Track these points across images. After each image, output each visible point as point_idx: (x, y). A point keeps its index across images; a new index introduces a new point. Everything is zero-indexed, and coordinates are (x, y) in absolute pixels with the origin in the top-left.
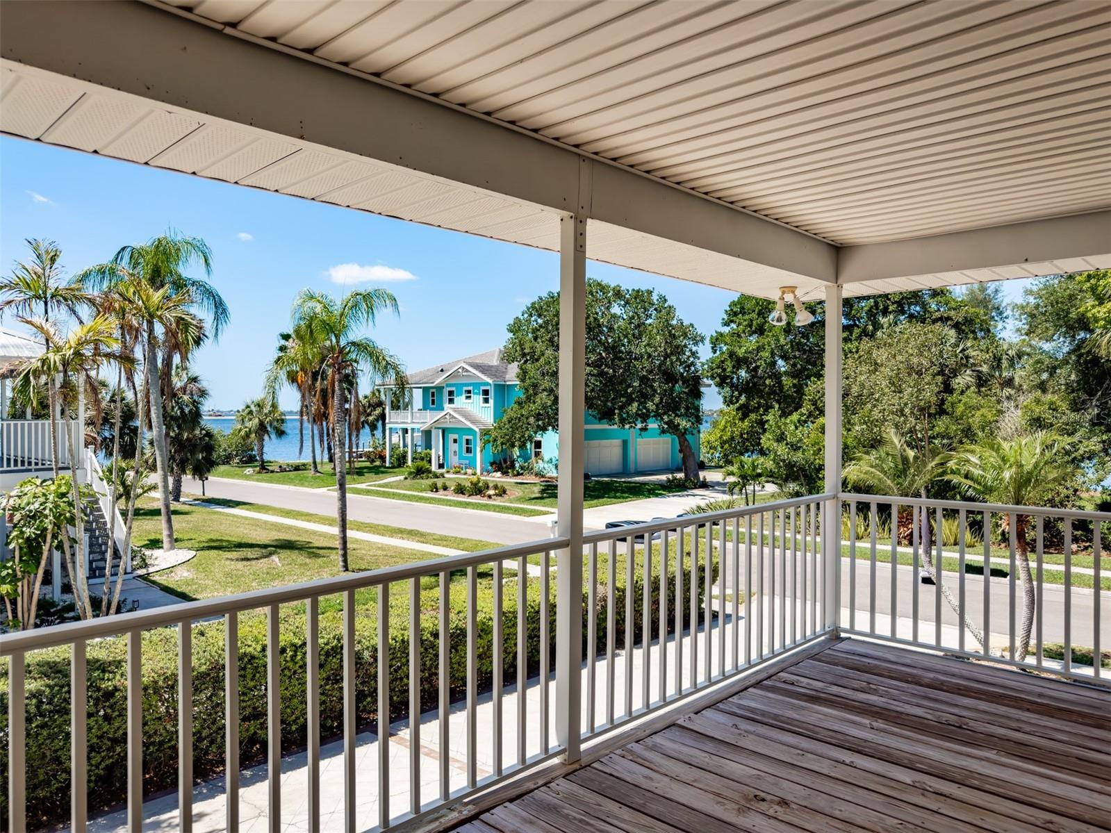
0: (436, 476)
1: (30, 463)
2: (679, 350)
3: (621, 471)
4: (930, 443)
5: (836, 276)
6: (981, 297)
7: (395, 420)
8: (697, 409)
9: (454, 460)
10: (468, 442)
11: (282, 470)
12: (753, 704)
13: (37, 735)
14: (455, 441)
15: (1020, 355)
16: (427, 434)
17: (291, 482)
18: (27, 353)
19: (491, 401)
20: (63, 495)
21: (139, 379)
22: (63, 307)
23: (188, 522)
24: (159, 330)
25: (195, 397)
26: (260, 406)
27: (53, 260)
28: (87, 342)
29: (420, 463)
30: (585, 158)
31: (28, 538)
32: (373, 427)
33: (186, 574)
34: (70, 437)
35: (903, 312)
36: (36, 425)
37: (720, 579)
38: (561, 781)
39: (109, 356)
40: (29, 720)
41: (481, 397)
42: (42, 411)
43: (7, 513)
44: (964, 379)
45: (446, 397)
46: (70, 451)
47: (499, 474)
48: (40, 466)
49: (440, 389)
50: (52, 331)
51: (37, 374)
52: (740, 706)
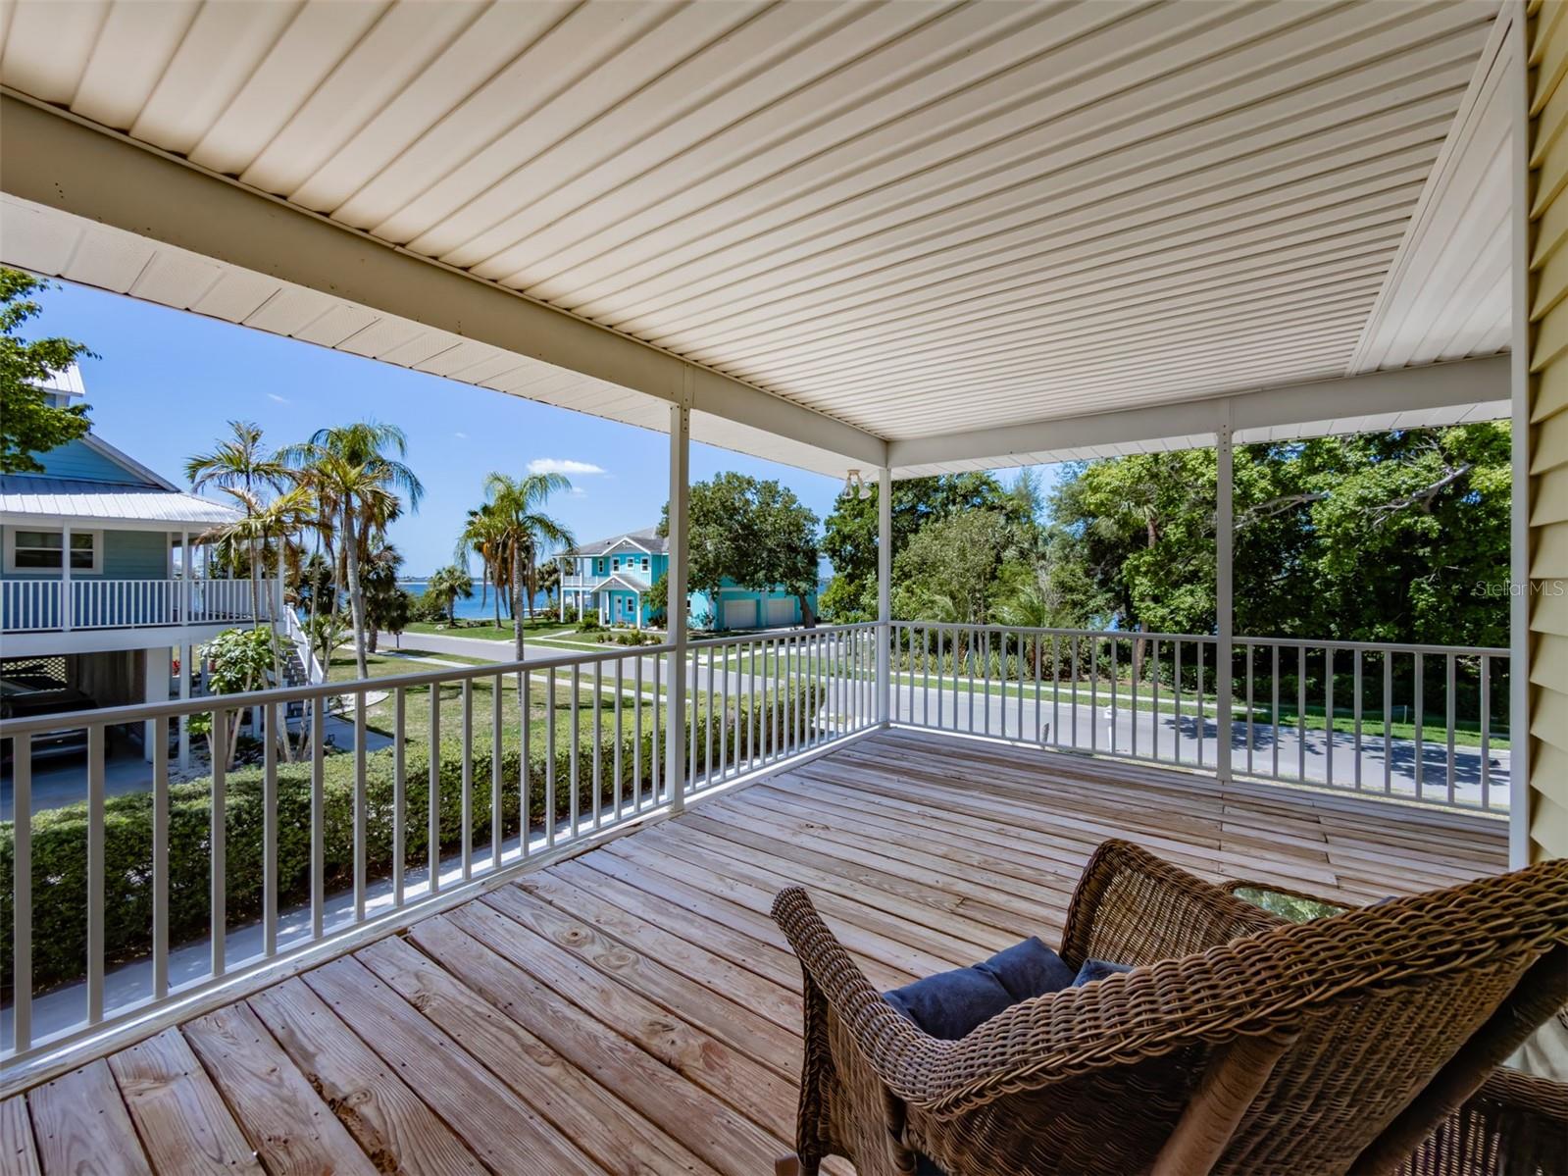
0: (603, 630)
1: (231, 617)
2: (799, 530)
3: (755, 624)
4: (985, 601)
5: (886, 463)
6: (1024, 492)
7: (568, 583)
8: (815, 575)
9: (619, 617)
10: (630, 602)
11: (470, 625)
12: (819, 770)
13: (237, 842)
14: (619, 601)
15: (1051, 536)
16: (596, 595)
17: (477, 635)
18: (229, 520)
19: (650, 568)
20: (263, 643)
21: (337, 545)
22: (264, 480)
23: (383, 669)
24: (356, 502)
25: (391, 564)
26: (451, 572)
27: (254, 439)
28: (287, 511)
29: (590, 619)
30: (688, 364)
31: (229, 681)
32: (550, 590)
33: (379, 712)
34: (270, 593)
35: (968, 503)
36: (238, 583)
37: (825, 703)
38: (667, 823)
39: (308, 523)
40: (229, 829)
41: (641, 565)
42: (243, 571)
43: (209, 661)
44: (1010, 553)
45: (612, 566)
46: (270, 604)
47: (655, 628)
48: (241, 619)
49: (606, 558)
50: (253, 500)
51: (238, 538)
52: (807, 771)
